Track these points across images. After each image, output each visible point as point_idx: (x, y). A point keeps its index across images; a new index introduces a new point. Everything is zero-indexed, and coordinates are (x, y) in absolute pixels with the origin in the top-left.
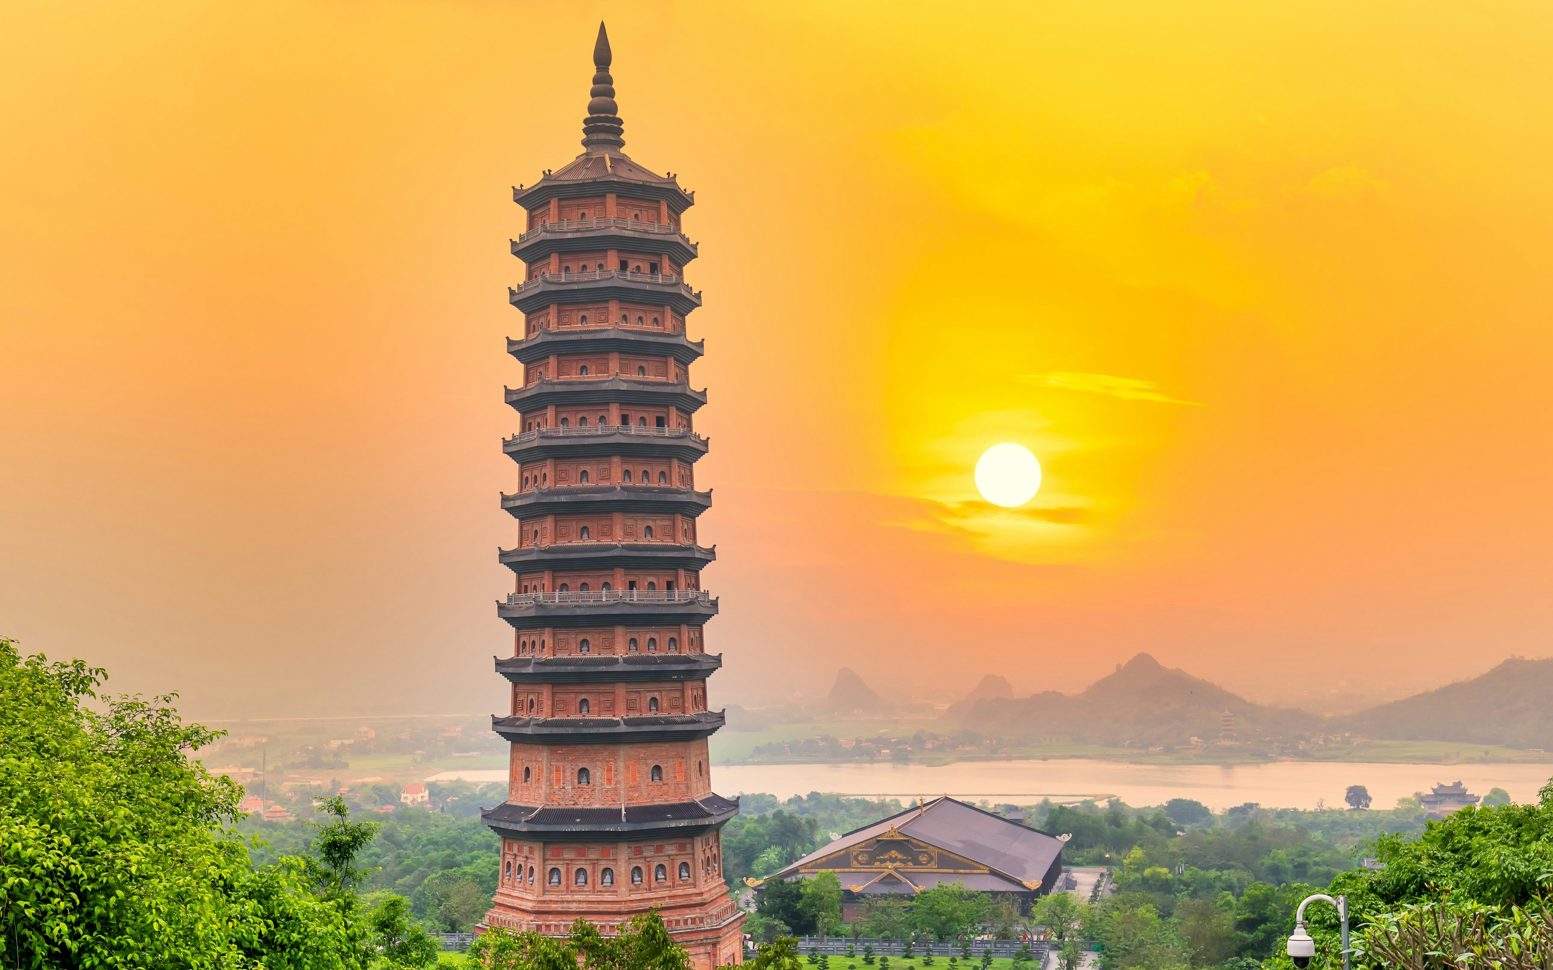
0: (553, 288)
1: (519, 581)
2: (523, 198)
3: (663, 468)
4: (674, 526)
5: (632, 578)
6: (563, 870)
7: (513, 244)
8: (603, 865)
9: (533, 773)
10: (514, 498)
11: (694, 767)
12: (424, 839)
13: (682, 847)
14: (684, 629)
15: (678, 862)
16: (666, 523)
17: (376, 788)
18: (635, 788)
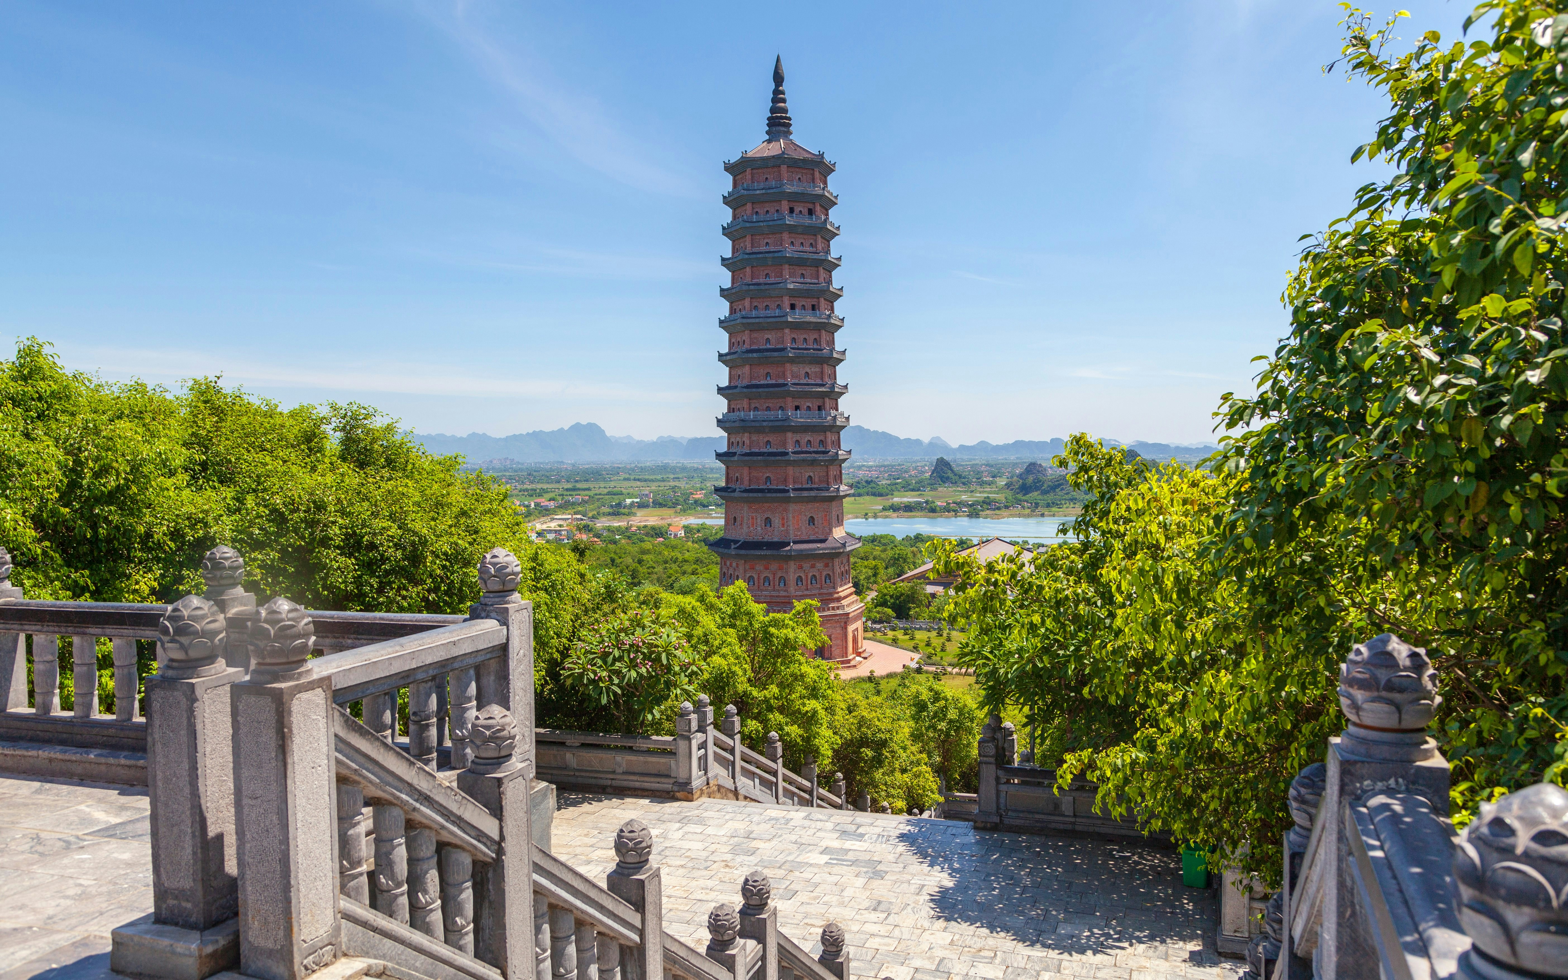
0: (748, 225)
1: (729, 405)
2: (729, 168)
3: (816, 336)
4: (822, 373)
5: (797, 404)
6: (756, 577)
7: (724, 197)
8: (779, 574)
9: (738, 519)
10: (726, 355)
11: (834, 518)
12: (680, 559)
13: (827, 565)
14: (829, 434)
15: (824, 573)
16: (817, 370)
17: (653, 528)
18: (799, 529)
